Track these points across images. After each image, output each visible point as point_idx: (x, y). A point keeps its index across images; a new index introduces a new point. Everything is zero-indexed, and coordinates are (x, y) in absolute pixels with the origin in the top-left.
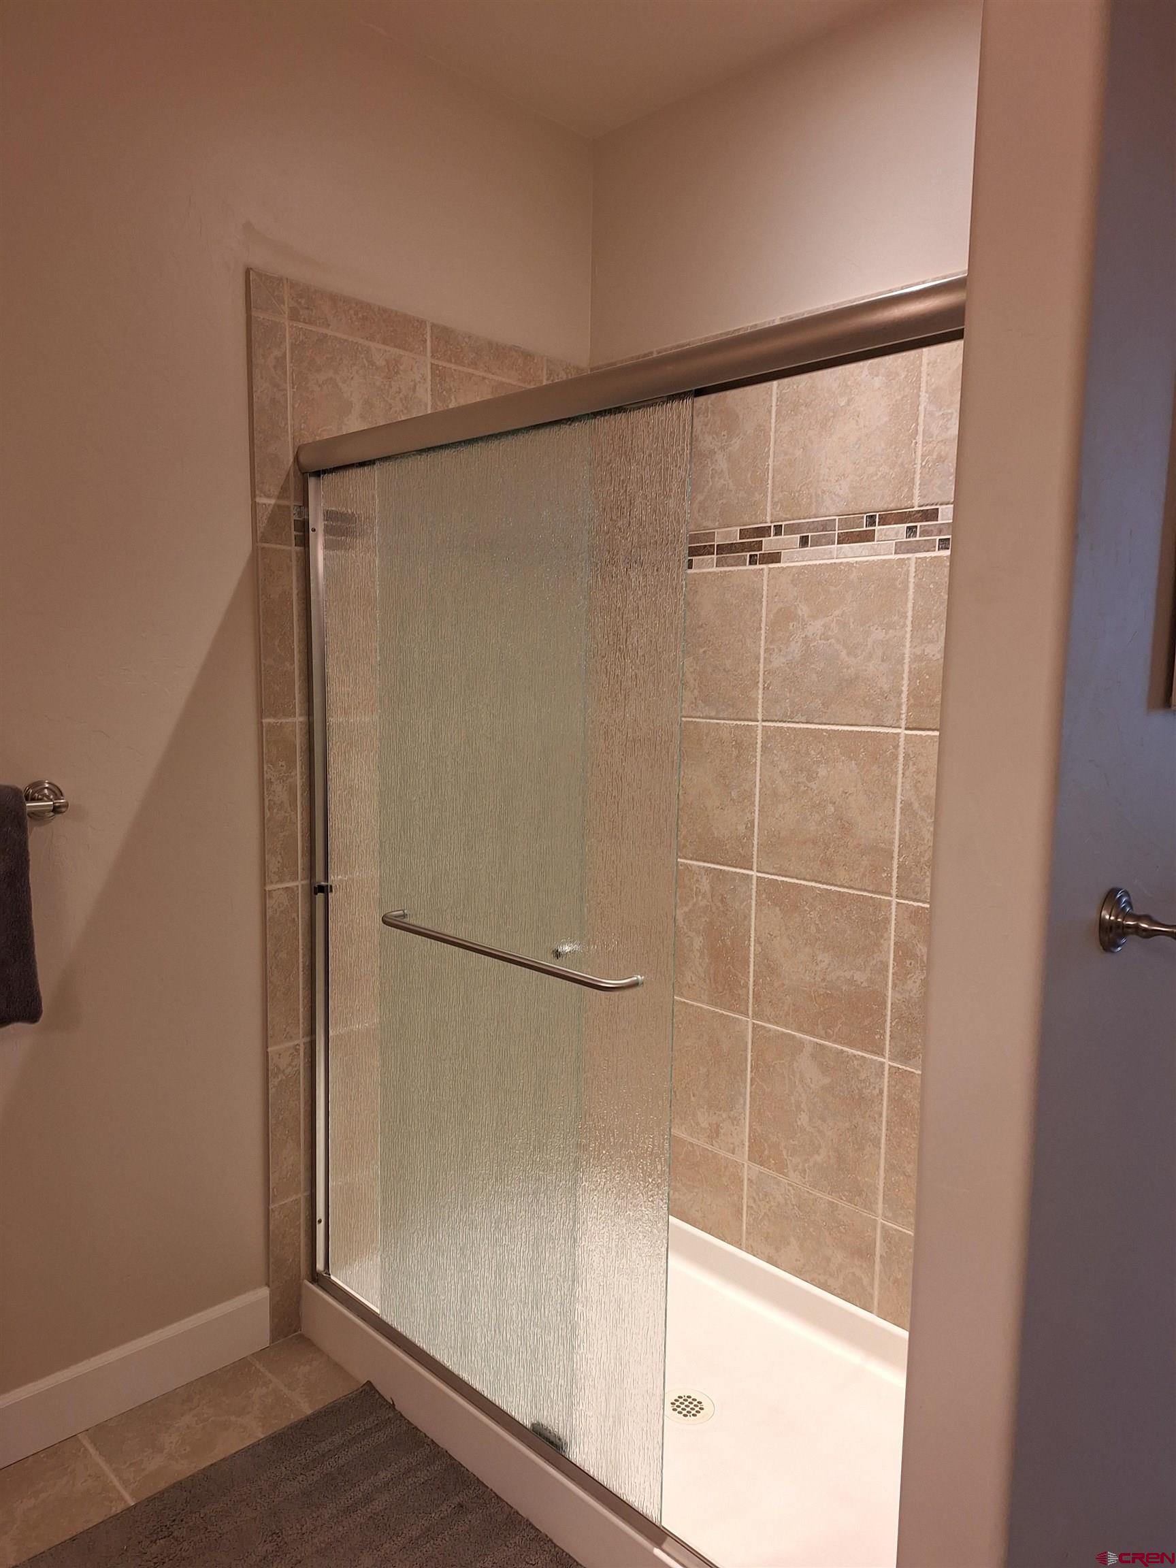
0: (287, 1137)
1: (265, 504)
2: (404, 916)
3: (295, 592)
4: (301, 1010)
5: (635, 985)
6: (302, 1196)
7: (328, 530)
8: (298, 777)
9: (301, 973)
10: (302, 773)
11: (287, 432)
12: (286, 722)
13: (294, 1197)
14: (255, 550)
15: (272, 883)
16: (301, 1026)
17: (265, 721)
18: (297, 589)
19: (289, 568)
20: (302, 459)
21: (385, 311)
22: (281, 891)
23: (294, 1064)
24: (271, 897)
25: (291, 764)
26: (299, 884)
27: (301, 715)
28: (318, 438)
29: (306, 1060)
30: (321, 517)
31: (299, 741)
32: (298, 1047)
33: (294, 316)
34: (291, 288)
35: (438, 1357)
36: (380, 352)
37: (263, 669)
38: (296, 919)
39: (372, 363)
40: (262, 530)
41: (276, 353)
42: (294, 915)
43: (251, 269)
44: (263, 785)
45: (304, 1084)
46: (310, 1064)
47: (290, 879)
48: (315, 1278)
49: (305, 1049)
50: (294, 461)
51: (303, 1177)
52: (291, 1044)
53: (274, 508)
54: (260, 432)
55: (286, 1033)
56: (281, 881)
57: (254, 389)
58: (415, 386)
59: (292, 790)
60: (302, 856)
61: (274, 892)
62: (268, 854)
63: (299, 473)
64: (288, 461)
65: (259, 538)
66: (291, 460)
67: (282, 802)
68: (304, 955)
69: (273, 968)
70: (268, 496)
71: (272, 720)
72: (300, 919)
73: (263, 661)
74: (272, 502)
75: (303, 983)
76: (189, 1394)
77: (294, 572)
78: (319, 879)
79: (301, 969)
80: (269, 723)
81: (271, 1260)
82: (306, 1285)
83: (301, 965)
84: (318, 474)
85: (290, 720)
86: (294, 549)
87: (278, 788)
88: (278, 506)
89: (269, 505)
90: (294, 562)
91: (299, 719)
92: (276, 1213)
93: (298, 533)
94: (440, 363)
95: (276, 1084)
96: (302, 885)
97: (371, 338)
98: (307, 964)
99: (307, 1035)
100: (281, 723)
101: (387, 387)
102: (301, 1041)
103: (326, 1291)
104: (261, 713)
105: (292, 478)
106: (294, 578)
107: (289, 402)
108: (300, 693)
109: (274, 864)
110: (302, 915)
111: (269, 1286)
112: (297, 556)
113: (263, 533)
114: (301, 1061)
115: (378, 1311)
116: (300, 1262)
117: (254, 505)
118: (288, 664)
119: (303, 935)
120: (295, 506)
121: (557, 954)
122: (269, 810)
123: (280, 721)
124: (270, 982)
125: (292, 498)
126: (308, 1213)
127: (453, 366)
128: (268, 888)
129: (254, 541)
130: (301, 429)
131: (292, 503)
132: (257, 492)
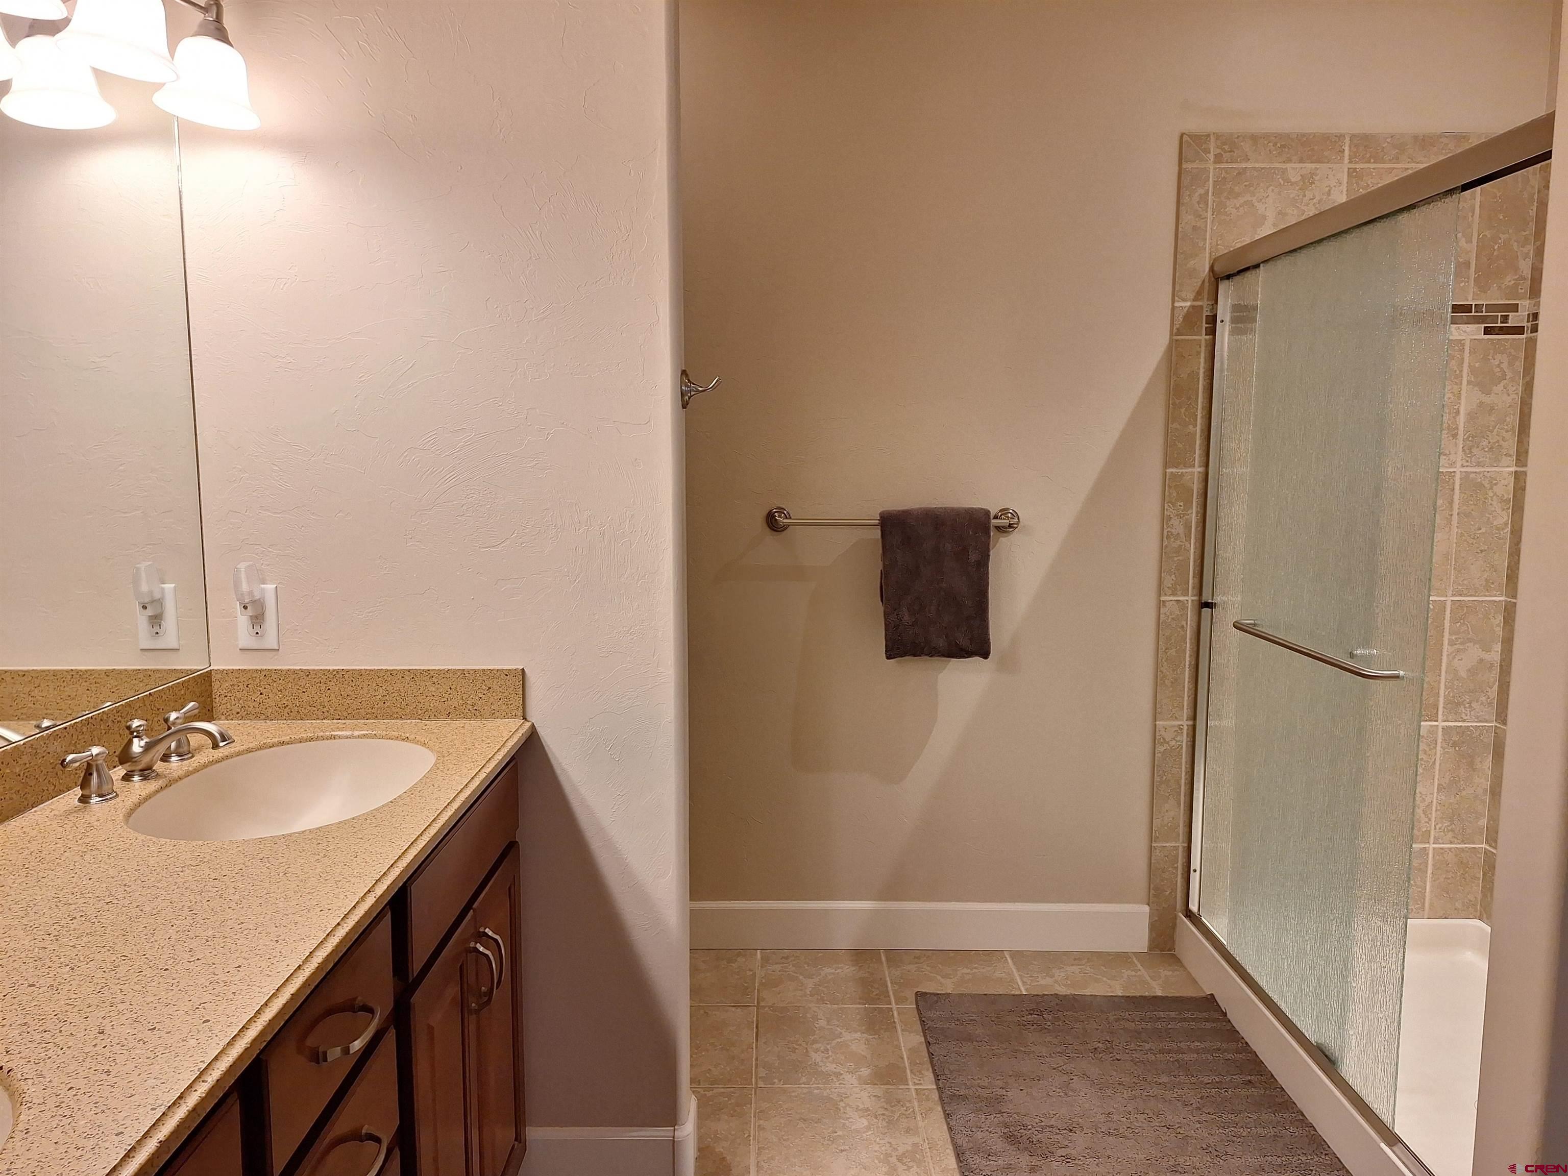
0: (1169, 795)
1: (1182, 307)
2: (1255, 625)
3: (1202, 371)
4: (1186, 698)
5: (1397, 677)
6: (1181, 845)
7: (1234, 320)
8: (1194, 515)
9: (1187, 670)
10: (1197, 513)
11: (1205, 249)
12: (1186, 472)
13: (1173, 844)
14: (1171, 340)
15: (1166, 594)
16: (1185, 711)
17: (1167, 470)
18: (1204, 368)
19: (1199, 353)
20: (1216, 269)
21: (1304, 135)
22: (1174, 603)
23: (1178, 739)
24: (1164, 605)
25: (1188, 504)
26: (1190, 599)
27: (1200, 466)
28: (1232, 249)
29: (1189, 739)
30: (1229, 310)
31: (1196, 487)
32: (1181, 727)
33: (1218, 159)
34: (1216, 139)
35: (1260, 982)
36: (1294, 170)
37: (1170, 431)
38: (1185, 626)
39: (1288, 181)
40: (1178, 326)
41: (1201, 191)
42: (1184, 623)
43: (1185, 134)
44: (1165, 520)
45: (1186, 758)
46: (1192, 743)
47: (1182, 594)
48: (1189, 914)
49: (1188, 730)
50: (1209, 271)
51: (1181, 829)
52: (1177, 723)
53: (1189, 309)
54: (1182, 253)
55: (1172, 713)
56: (1173, 594)
57: (1180, 222)
58: (1329, 191)
59: (1188, 527)
60: (1194, 577)
61: (1167, 603)
62: (1164, 572)
63: (1213, 279)
64: (1204, 271)
65: (1176, 332)
66: (1207, 269)
67: (1178, 534)
68: (1190, 656)
69: (1163, 660)
70: (1184, 300)
71: (1174, 470)
72: (1188, 627)
73: (1170, 426)
74: (1188, 304)
75: (1189, 678)
76: (1079, 957)
77: (1203, 355)
78: (1207, 597)
79: (1187, 666)
80: (1172, 472)
81: (1152, 886)
82: (1180, 917)
83: (1187, 663)
84: (1228, 277)
85: (1190, 470)
86: (1204, 338)
87: (1175, 522)
88: (1193, 307)
89: (1185, 307)
90: (1203, 348)
91: (1198, 469)
92: (1158, 851)
93: (1207, 325)
94: (1357, 166)
95: (1162, 750)
96: (1192, 601)
97: (1289, 160)
98: (1193, 663)
99: (1191, 720)
100: (1182, 473)
101: (1301, 197)
102: (1186, 724)
103: (1195, 925)
104: (1166, 465)
105: (1207, 284)
106: (1202, 360)
107: (1208, 226)
108: (1200, 449)
109: (1169, 581)
110: (1190, 624)
111: (1149, 905)
112: (1206, 343)
113: (1178, 329)
114: (1184, 739)
115: (1225, 943)
116: (1176, 897)
117: (1173, 308)
118: (1191, 427)
119: (1191, 639)
120: (1208, 304)
121: (1352, 655)
122: (1167, 538)
123: (1181, 471)
124: (1160, 671)
125: (1205, 300)
126: (1184, 860)
127: (1372, 166)
128: (1163, 598)
129: (1171, 334)
130: (1218, 245)
131: (1205, 303)
132: (1176, 298)
